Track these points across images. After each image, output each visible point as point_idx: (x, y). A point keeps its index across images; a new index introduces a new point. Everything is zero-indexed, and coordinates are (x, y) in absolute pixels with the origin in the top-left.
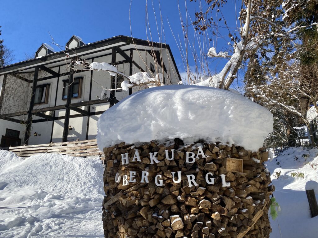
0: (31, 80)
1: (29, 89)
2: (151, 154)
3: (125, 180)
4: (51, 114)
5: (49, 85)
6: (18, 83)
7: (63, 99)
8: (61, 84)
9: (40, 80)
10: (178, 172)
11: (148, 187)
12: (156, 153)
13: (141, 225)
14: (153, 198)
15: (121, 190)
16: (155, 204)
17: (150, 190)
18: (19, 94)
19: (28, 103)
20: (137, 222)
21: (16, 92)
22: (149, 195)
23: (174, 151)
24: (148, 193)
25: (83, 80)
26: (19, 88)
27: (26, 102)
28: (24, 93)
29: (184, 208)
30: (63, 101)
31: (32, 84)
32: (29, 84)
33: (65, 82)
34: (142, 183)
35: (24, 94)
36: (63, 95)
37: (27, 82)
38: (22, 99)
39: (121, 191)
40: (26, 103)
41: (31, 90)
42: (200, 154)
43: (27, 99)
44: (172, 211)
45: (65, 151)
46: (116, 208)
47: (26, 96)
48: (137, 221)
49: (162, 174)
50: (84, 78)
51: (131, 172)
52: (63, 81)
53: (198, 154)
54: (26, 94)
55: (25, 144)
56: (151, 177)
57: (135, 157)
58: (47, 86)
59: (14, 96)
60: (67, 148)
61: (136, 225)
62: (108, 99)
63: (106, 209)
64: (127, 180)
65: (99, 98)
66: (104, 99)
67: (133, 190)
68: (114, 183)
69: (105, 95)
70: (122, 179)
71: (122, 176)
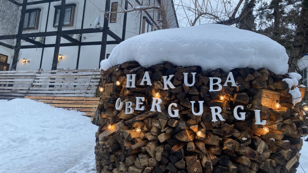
0: (20, 3)
1: (18, 13)
2: (165, 78)
3: (128, 107)
4: (41, 41)
5: (39, 10)
6: (7, 5)
7: (54, 26)
8: (53, 10)
9: (30, 4)
10: (199, 102)
11: (158, 118)
12: (171, 76)
13: (147, 164)
14: (165, 132)
15: (122, 119)
16: (166, 139)
17: (160, 121)
18: (7, 17)
19: (17, 28)
20: (141, 160)
21: (4, 15)
22: (160, 128)
23: (196, 75)
24: (157, 125)
25: (76, 7)
26: (8, 11)
27: (15, 26)
28: (12, 16)
29: (204, 148)
30: (53, 28)
31: (21, 8)
32: (19, 8)
33: (56, 7)
34: (151, 112)
35: (13, 18)
36: (55, 22)
37: (16, 5)
38: (11, 23)
39: (122, 121)
40: (15, 28)
41: (20, 13)
42: (229, 81)
43: (16, 23)
44: (187, 149)
45: (54, 79)
46: (114, 140)
47: (15, 20)
48: (142, 158)
49: (178, 103)
50: (77, 5)
51: (138, 98)
52: (55, 7)
53: (227, 81)
54: (15, 17)
55: (13, 68)
56: (163, 105)
57: (144, 80)
58: (38, 11)
59: (2, 19)
60: (56, 76)
61: (140, 163)
62: (101, 28)
63: (101, 141)
64: (131, 107)
65: (92, 27)
66: (97, 28)
67: (138, 120)
68: (113, 111)
69: (99, 24)
70: (124, 106)
71: (124, 103)
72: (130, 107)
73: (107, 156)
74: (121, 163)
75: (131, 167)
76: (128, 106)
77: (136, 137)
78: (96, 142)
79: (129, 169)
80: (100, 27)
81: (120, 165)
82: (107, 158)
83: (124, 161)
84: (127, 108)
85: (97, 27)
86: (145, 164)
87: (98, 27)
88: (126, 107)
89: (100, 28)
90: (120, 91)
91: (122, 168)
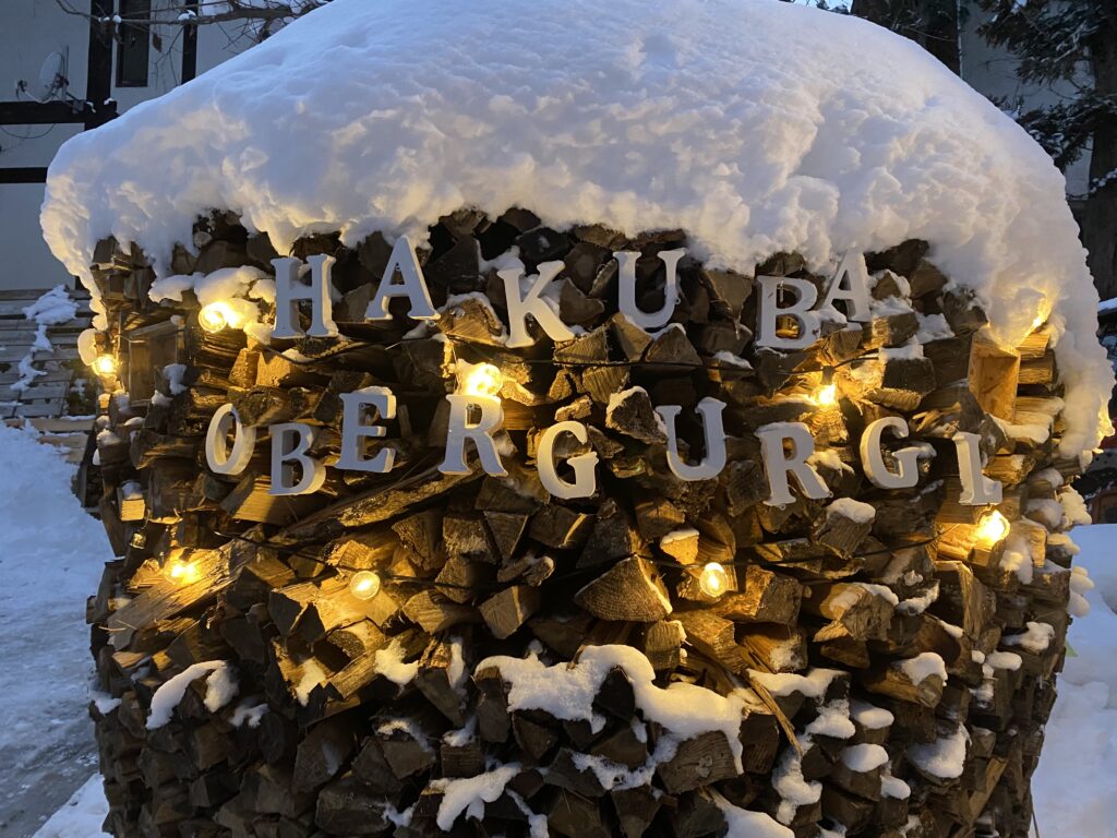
3: (288, 458)
10: (701, 404)
11: (477, 507)
14: (520, 581)
15: (254, 524)
17: (493, 525)
22: (490, 558)
24: (475, 544)
39: (249, 535)
51: (352, 400)
57: (387, 288)
61: (386, 767)
62: (75, 103)
63: (125, 649)
64: (308, 453)
65: (29, 96)
66: (52, 103)
67: (351, 523)
68: (192, 477)
69: (62, 81)
70: (262, 451)
71: (262, 431)
72: (298, 454)
73: (170, 737)
74: (264, 770)
75: (329, 793)
76: (286, 452)
77: (348, 620)
78: (96, 657)
79: (322, 802)
80: (69, 99)
81: (263, 783)
82: (175, 749)
83: (285, 765)
84: (284, 463)
85: (56, 99)
86: (418, 768)
87: (59, 96)
88: (278, 457)
89: (71, 102)
90: (230, 362)
91: (272, 799)
